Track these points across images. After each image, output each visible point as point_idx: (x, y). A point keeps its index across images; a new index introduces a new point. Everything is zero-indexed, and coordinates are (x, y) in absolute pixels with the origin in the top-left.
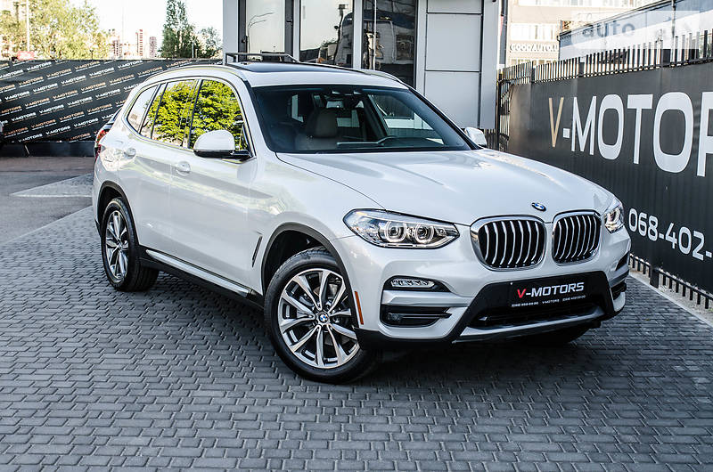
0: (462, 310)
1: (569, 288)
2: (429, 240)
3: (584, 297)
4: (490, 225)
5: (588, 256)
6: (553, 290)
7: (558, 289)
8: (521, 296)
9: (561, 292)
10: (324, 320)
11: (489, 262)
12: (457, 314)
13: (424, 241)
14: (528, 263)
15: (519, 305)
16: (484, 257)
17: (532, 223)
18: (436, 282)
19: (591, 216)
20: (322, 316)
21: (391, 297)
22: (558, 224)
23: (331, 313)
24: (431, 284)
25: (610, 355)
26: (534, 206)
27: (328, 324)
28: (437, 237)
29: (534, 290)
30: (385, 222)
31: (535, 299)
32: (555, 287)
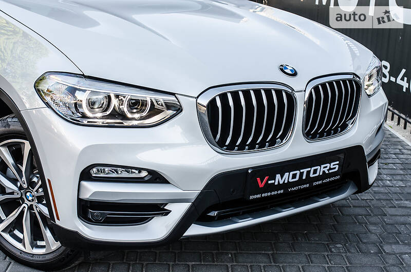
0: (185, 207)
1: (321, 169)
2: (144, 114)
3: (338, 177)
4: (223, 97)
5: (344, 127)
6: (302, 174)
7: (308, 172)
8: (261, 185)
9: (312, 175)
10: (30, 198)
11: (221, 144)
12: (178, 211)
13: (137, 116)
14: (273, 143)
15: (259, 196)
16: (215, 137)
17: (279, 92)
18: (150, 172)
19: (350, 81)
20: (28, 194)
21: (91, 190)
22: (311, 94)
23: (37, 191)
24: (144, 174)
25: (356, 216)
26: (282, 69)
27: (35, 203)
28: (154, 111)
29: (278, 176)
30: (84, 91)
31: (280, 186)
32: (305, 171)
